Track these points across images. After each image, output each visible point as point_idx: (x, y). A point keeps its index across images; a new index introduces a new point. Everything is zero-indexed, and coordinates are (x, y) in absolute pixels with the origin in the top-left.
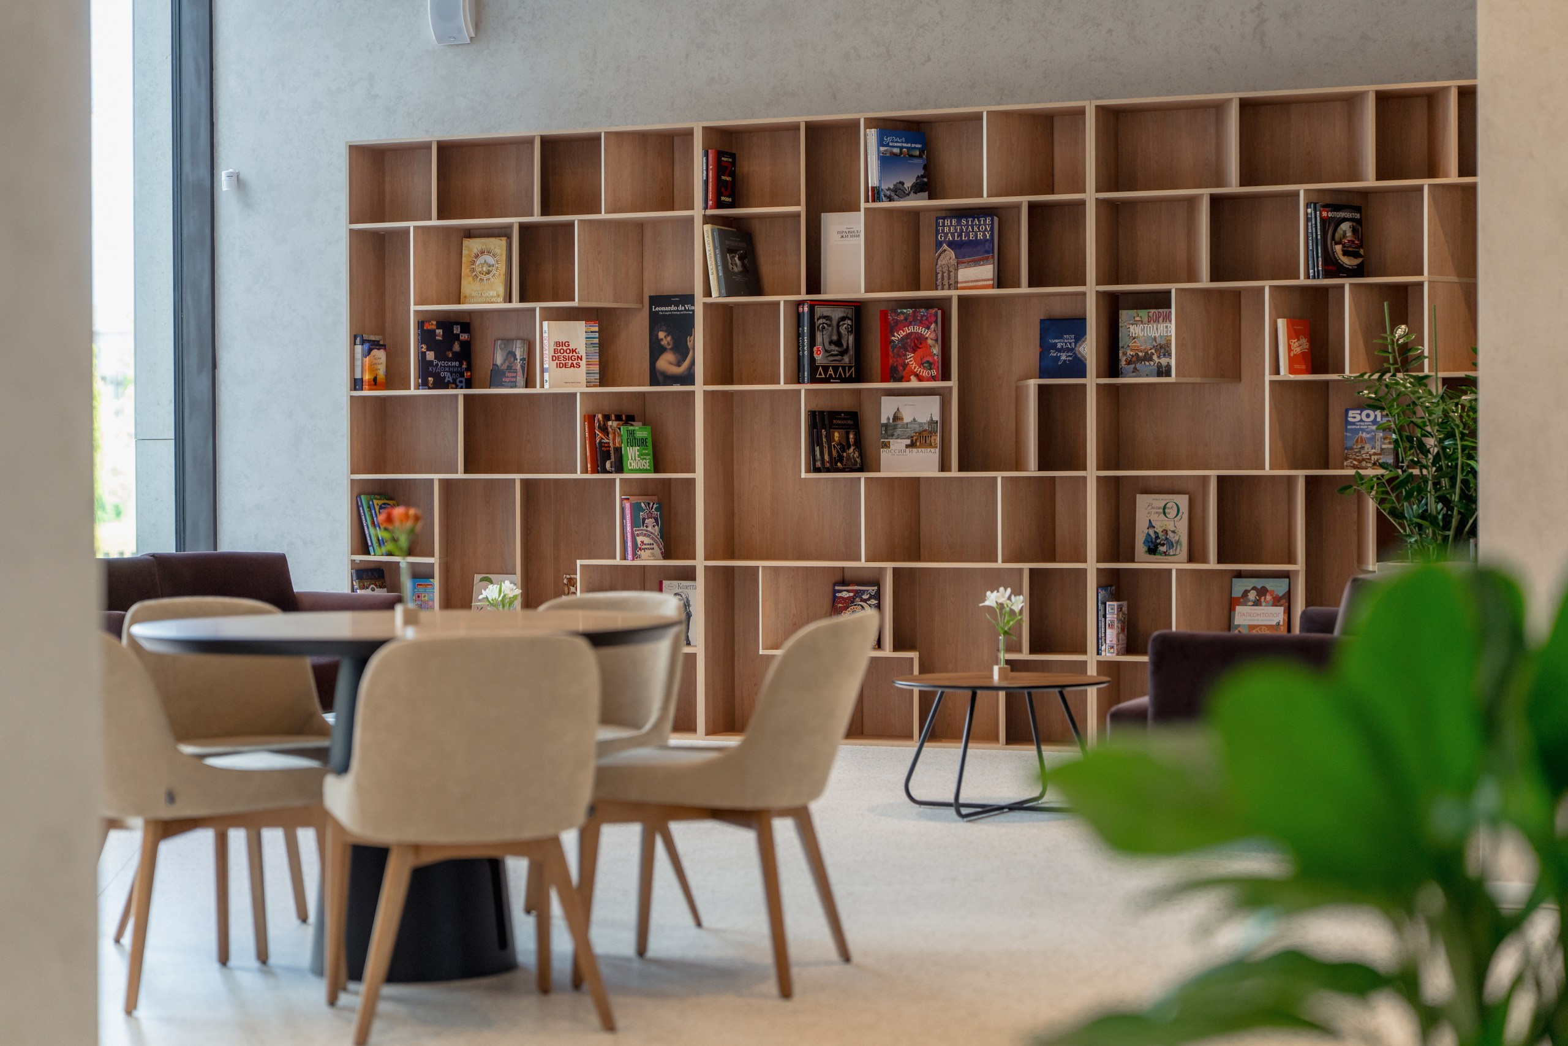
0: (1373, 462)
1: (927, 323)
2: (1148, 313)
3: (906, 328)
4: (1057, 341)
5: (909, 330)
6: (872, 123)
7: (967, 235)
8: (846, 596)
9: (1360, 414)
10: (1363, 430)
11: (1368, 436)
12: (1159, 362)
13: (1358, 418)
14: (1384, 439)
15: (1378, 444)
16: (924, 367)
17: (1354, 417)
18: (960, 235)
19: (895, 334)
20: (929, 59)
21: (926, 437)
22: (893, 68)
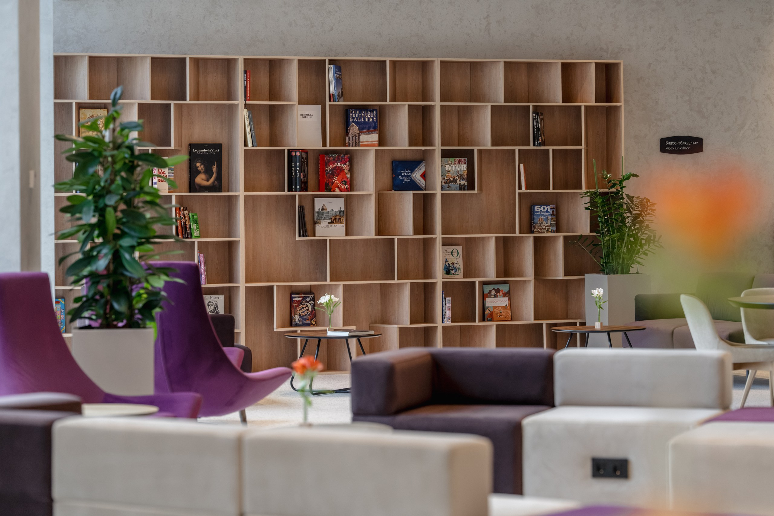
0: (547, 230)
1: (345, 162)
2: (455, 159)
3: (334, 164)
4: (402, 172)
5: (335, 165)
6: (331, 62)
7: (364, 118)
8: (298, 300)
9: (541, 208)
10: (542, 215)
11: (544, 218)
12: (460, 183)
13: (540, 210)
14: (551, 219)
15: (549, 221)
16: (342, 183)
17: (538, 209)
18: (361, 118)
19: (328, 167)
20: (332, 29)
21: (338, 218)
22: (314, 32)
